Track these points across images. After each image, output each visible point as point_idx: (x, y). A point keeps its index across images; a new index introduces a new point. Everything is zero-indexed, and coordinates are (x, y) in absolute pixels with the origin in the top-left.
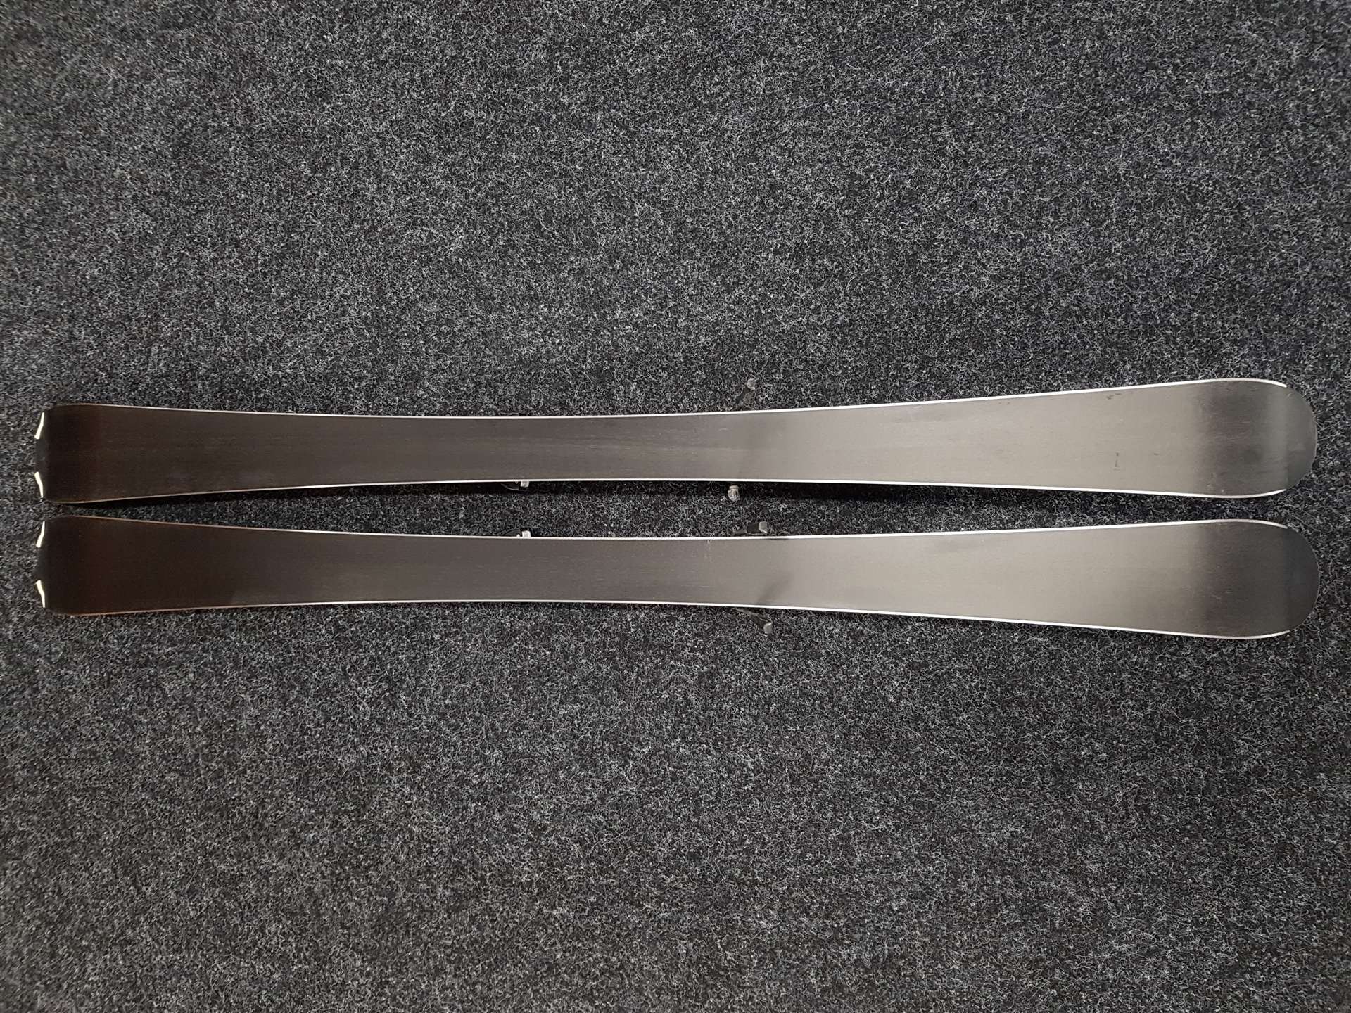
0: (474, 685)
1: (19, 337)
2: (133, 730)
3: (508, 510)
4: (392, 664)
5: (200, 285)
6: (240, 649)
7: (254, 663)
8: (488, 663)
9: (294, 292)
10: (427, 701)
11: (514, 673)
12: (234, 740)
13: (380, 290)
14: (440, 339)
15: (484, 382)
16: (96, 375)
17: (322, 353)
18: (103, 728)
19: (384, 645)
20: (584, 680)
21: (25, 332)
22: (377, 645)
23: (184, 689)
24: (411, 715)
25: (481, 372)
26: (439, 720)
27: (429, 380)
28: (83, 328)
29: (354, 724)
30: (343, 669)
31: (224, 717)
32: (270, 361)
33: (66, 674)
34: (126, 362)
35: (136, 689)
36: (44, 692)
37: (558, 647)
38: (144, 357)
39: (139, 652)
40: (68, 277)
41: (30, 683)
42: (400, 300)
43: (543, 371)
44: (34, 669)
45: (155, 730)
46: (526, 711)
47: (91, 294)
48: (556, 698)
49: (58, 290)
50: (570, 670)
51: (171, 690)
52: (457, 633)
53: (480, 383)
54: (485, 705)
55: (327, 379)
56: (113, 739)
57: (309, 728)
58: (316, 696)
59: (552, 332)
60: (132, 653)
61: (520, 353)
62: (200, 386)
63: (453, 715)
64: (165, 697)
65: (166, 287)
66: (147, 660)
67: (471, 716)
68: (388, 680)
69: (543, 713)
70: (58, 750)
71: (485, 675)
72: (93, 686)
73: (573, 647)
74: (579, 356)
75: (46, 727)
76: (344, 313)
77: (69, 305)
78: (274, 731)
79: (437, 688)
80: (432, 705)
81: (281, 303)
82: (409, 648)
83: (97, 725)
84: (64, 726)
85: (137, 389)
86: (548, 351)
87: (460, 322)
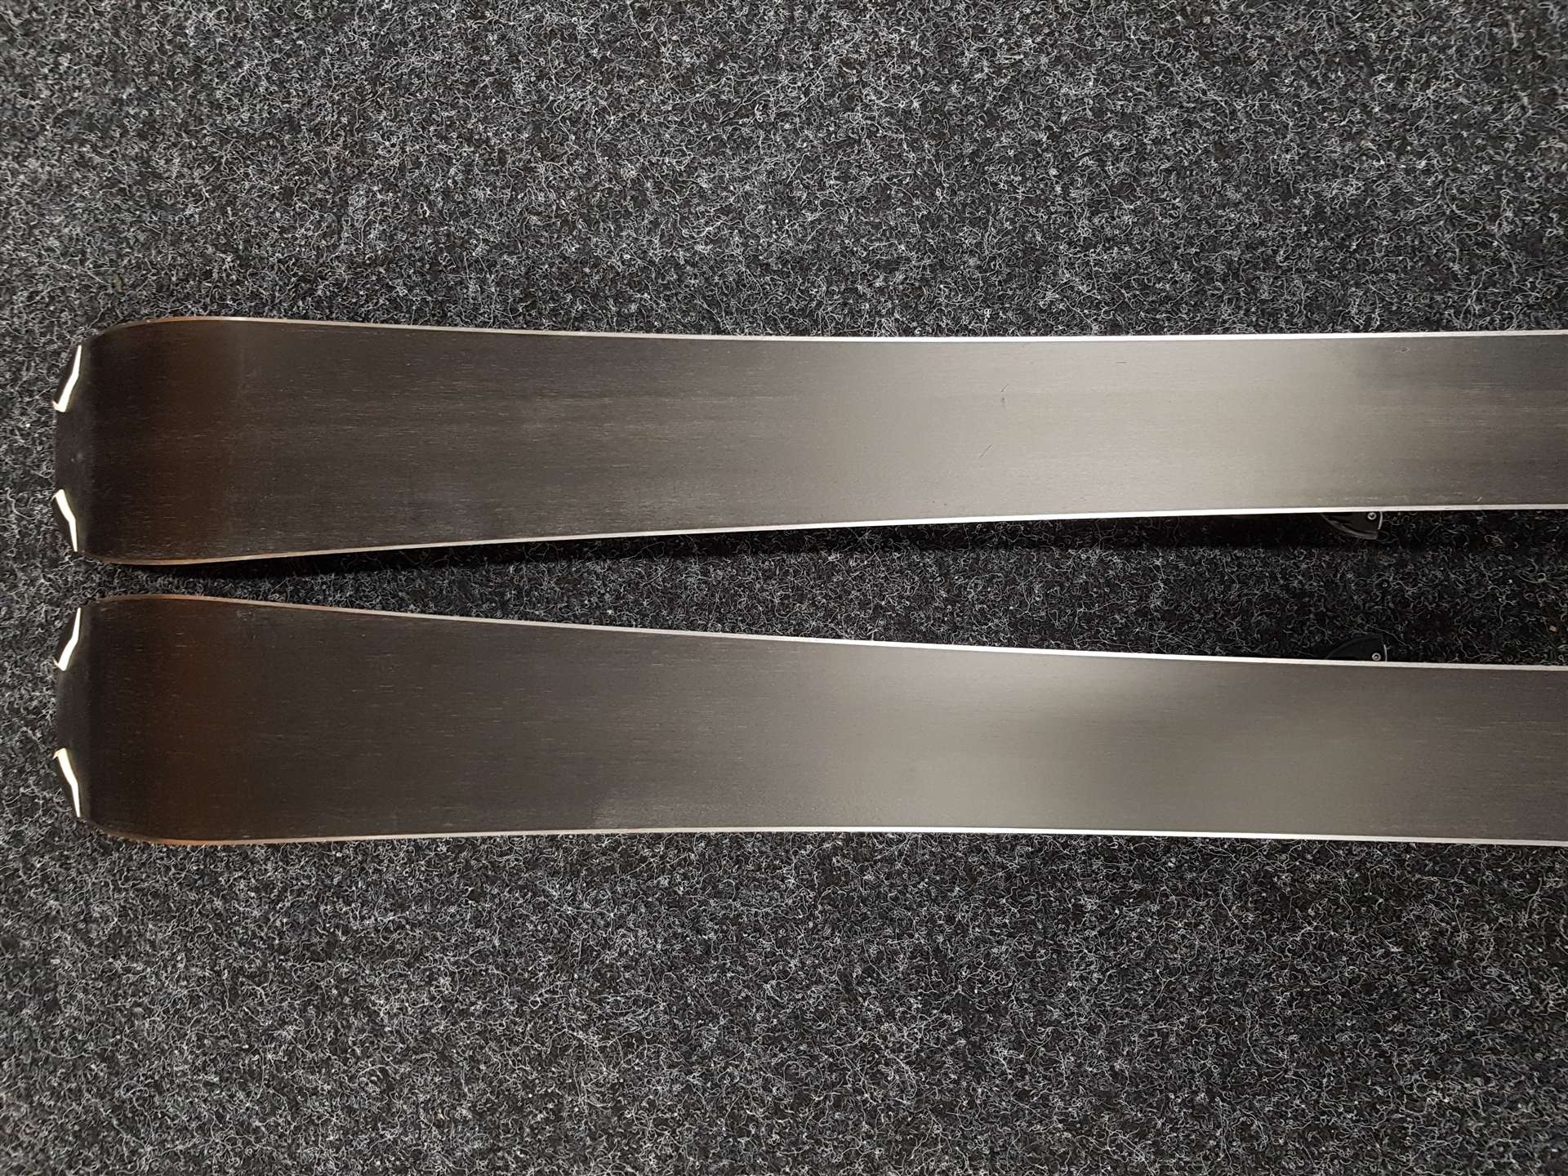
0: (1191, 1025)
1: (15, 173)
2: (295, 1108)
3: (1286, 588)
4: (972, 967)
5: (474, 43)
6: (573, 921)
7: (609, 956)
8: (1228, 971)
9: (719, 56)
10: (1066, 1063)
11: (1301, 998)
12: (554, 1141)
13: (943, 47)
14: (1102, 163)
15: (1220, 268)
16: (208, 260)
17: (791, 202)
18: (220, 1103)
19: (950, 919)
20: (1493, 1021)
21: (33, 163)
22: (932, 920)
23: (426, 1012)
24: (1022, 1095)
25: (1213, 244)
26: (1098, 1110)
27: (1071, 265)
28: (175, 152)
29: (873, 1114)
30: (845, 977)
31: (528, 1086)
32: (655, 224)
33: (127, 970)
34: (283, 230)
35: (304, 1010)
36: (72, 1011)
37: (1423, 936)
38: (329, 217)
39: (312, 922)
40: (140, 33)
41: (37, 990)
42: (998, 70)
43: (1384, 239)
44: (47, 955)
45: (350, 1110)
46: (1334, 1093)
47: (197, 71)
48: (1417, 1065)
49: (115, 62)
50: (1459, 991)
51: (391, 1017)
52: (1142, 896)
53: (1209, 271)
54: (1224, 1076)
55: (803, 269)
56: (244, 1128)
57: (751, 1119)
58: (771, 1041)
59: (1405, 143)
60: (294, 925)
61: (1318, 195)
62: (473, 287)
63: (1137, 1098)
64: (378, 1031)
65: (387, 49)
66: (333, 943)
67: (1184, 1104)
68: (961, 1006)
69: (1383, 1101)
70: (105, 1151)
71: (1225, 1003)
72: (194, 1000)
73: (1463, 936)
74: (1477, 201)
75: (77, 1094)
76: (848, 105)
77: (141, 99)
78: (659, 1122)
79: (1093, 1030)
80: (1077, 1073)
81: (685, 82)
82: (1020, 928)
83: (204, 1093)
84: (120, 1093)
85: (311, 292)
86: (1396, 191)
87: (1154, 121)
